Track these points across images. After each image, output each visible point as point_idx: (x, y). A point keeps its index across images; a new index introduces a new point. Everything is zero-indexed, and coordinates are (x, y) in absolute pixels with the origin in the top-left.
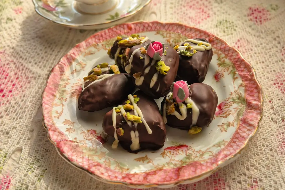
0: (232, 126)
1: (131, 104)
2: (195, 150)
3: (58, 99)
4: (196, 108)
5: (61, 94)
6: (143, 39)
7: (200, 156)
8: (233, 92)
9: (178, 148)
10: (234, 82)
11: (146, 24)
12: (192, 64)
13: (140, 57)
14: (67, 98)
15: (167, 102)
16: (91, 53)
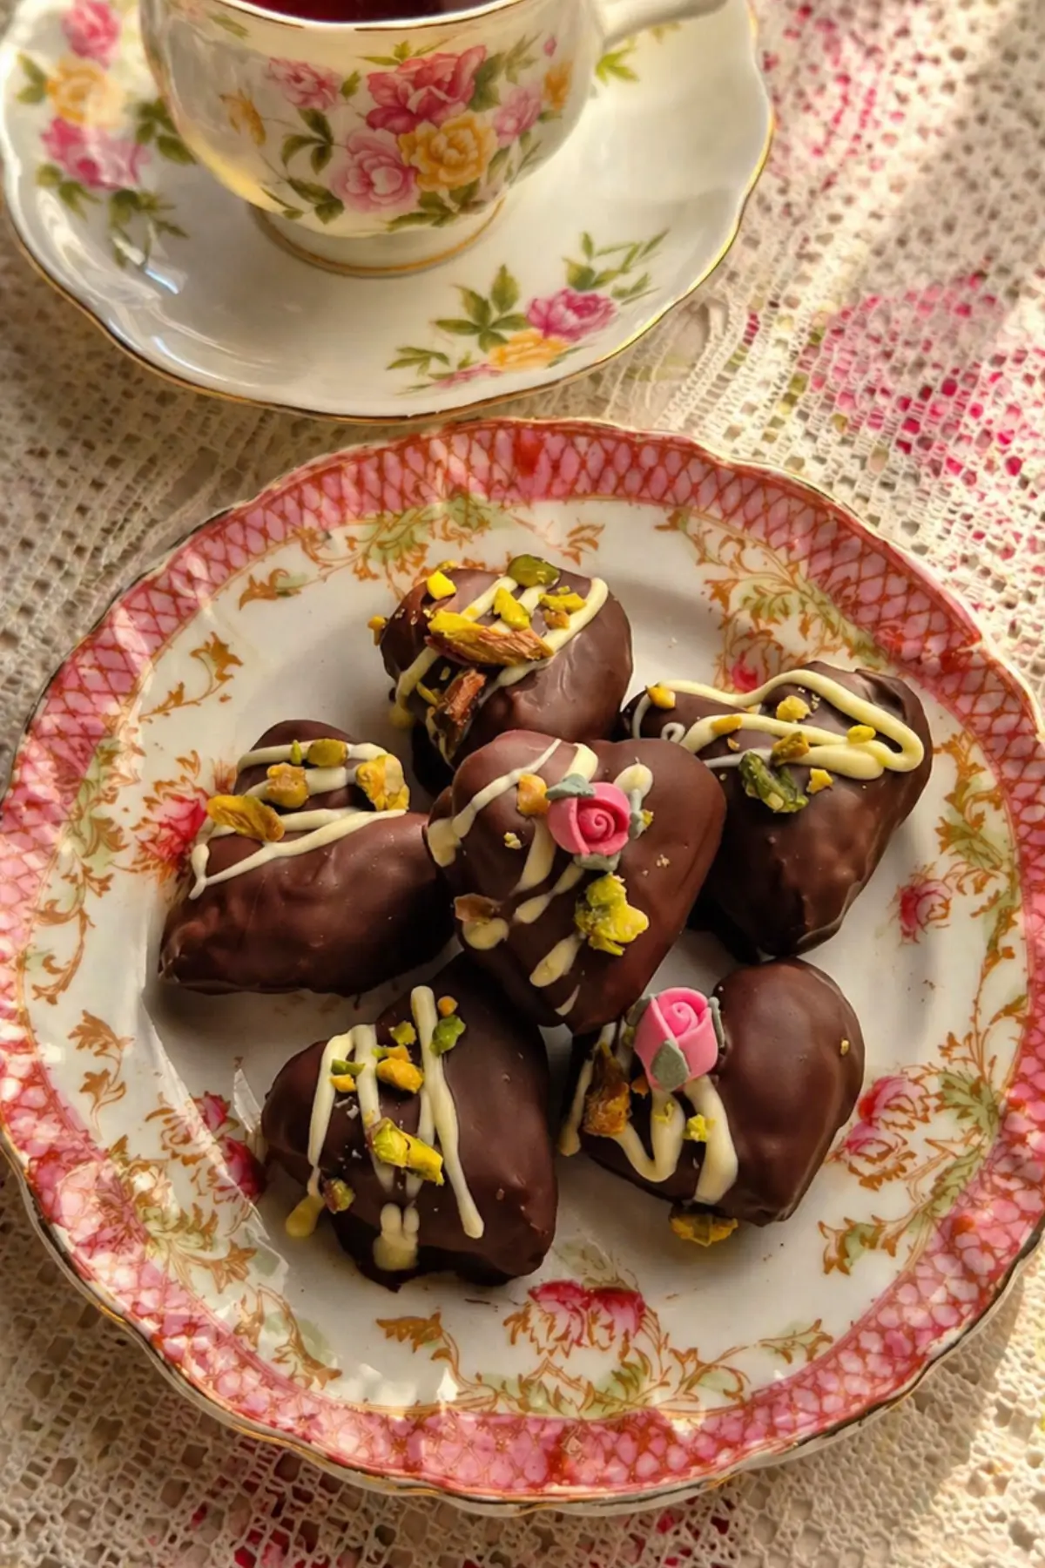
0: (884, 1247)
1: (415, 1052)
2: (672, 1343)
3: (66, 876)
4: (724, 1154)
5: (83, 841)
6: (569, 611)
7: (681, 1383)
8: (959, 1039)
9: (596, 1306)
10: (984, 976)
11: (624, 448)
12: (784, 861)
13: (509, 836)
14: (109, 878)
15: (600, 1059)
16: (276, 590)
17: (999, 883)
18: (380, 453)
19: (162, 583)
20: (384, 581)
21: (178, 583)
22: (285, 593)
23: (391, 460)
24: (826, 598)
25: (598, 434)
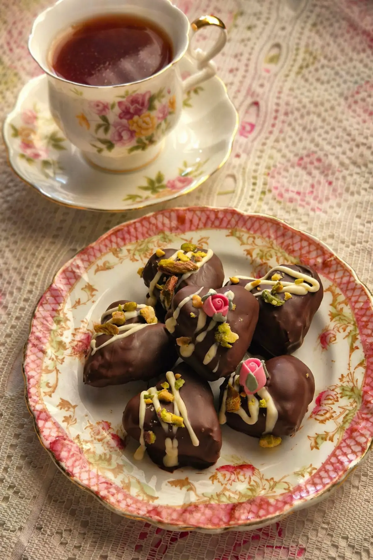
0: (329, 440)
1: (170, 390)
2: (265, 477)
3: (50, 359)
4: (273, 408)
5: (55, 348)
6: (203, 257)
7: (270, 488)
8: (345, 375)
9: (238, 470)
10: (350, 356)
11: (212, 212)
12: (280, 322)
13: (192, 314)
14: (64, 358)
15: (229, 389)
16: (106, 267)
17: (350, 328)
18: (135, 223)
19: (70, 269)
20: (140, 261)
21: (75, 269)
22: (109, 268)
23: (138, 225)
24: (283, 251)
25: (203, 210)
